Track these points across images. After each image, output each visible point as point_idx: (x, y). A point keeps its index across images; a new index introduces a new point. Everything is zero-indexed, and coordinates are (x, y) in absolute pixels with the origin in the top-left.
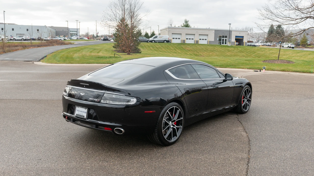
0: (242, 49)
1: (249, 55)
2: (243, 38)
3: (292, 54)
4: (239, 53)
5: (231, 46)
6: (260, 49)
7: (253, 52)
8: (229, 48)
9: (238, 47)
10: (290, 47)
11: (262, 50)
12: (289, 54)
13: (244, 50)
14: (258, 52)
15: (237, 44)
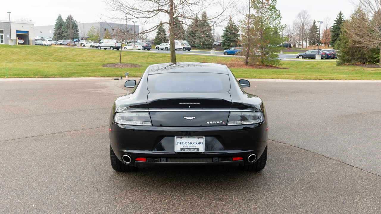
0: (33, 50)
1: (45, 58)
2: (28, 33)
3: (103, 55)
4: (30, 56)
5: (14, 46)
6: (58, 49)
7: (50, 53)
8: (12, 49)
9: (26, 47)
10: (94, 47)
11: (61, 51)
12: (99, 55)
13: (36, 52)
14: (56, 54)
15: (22, 43)
